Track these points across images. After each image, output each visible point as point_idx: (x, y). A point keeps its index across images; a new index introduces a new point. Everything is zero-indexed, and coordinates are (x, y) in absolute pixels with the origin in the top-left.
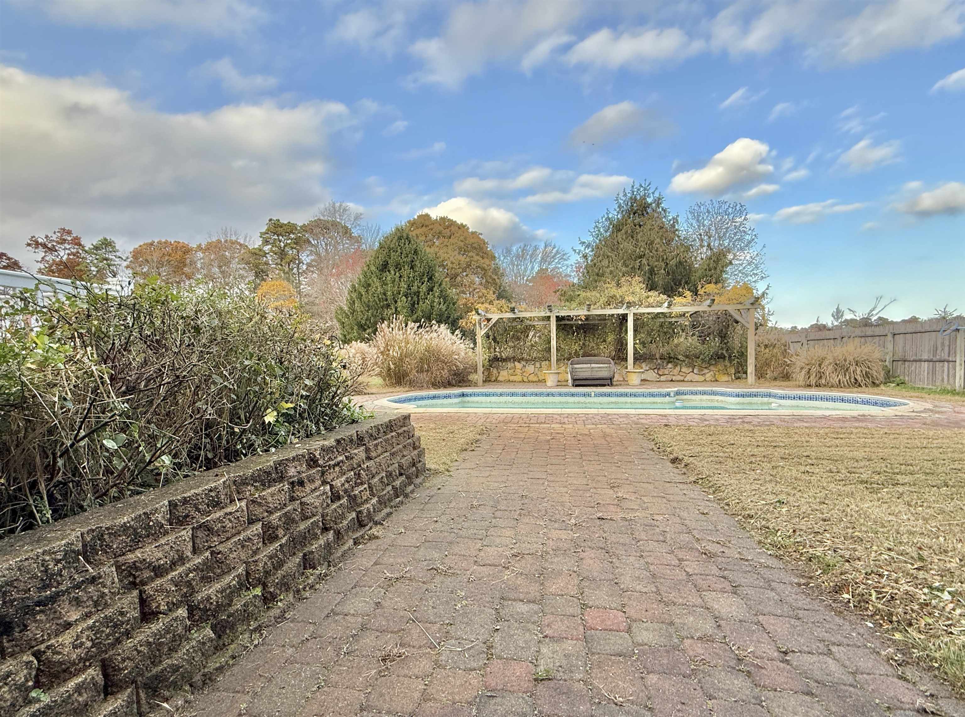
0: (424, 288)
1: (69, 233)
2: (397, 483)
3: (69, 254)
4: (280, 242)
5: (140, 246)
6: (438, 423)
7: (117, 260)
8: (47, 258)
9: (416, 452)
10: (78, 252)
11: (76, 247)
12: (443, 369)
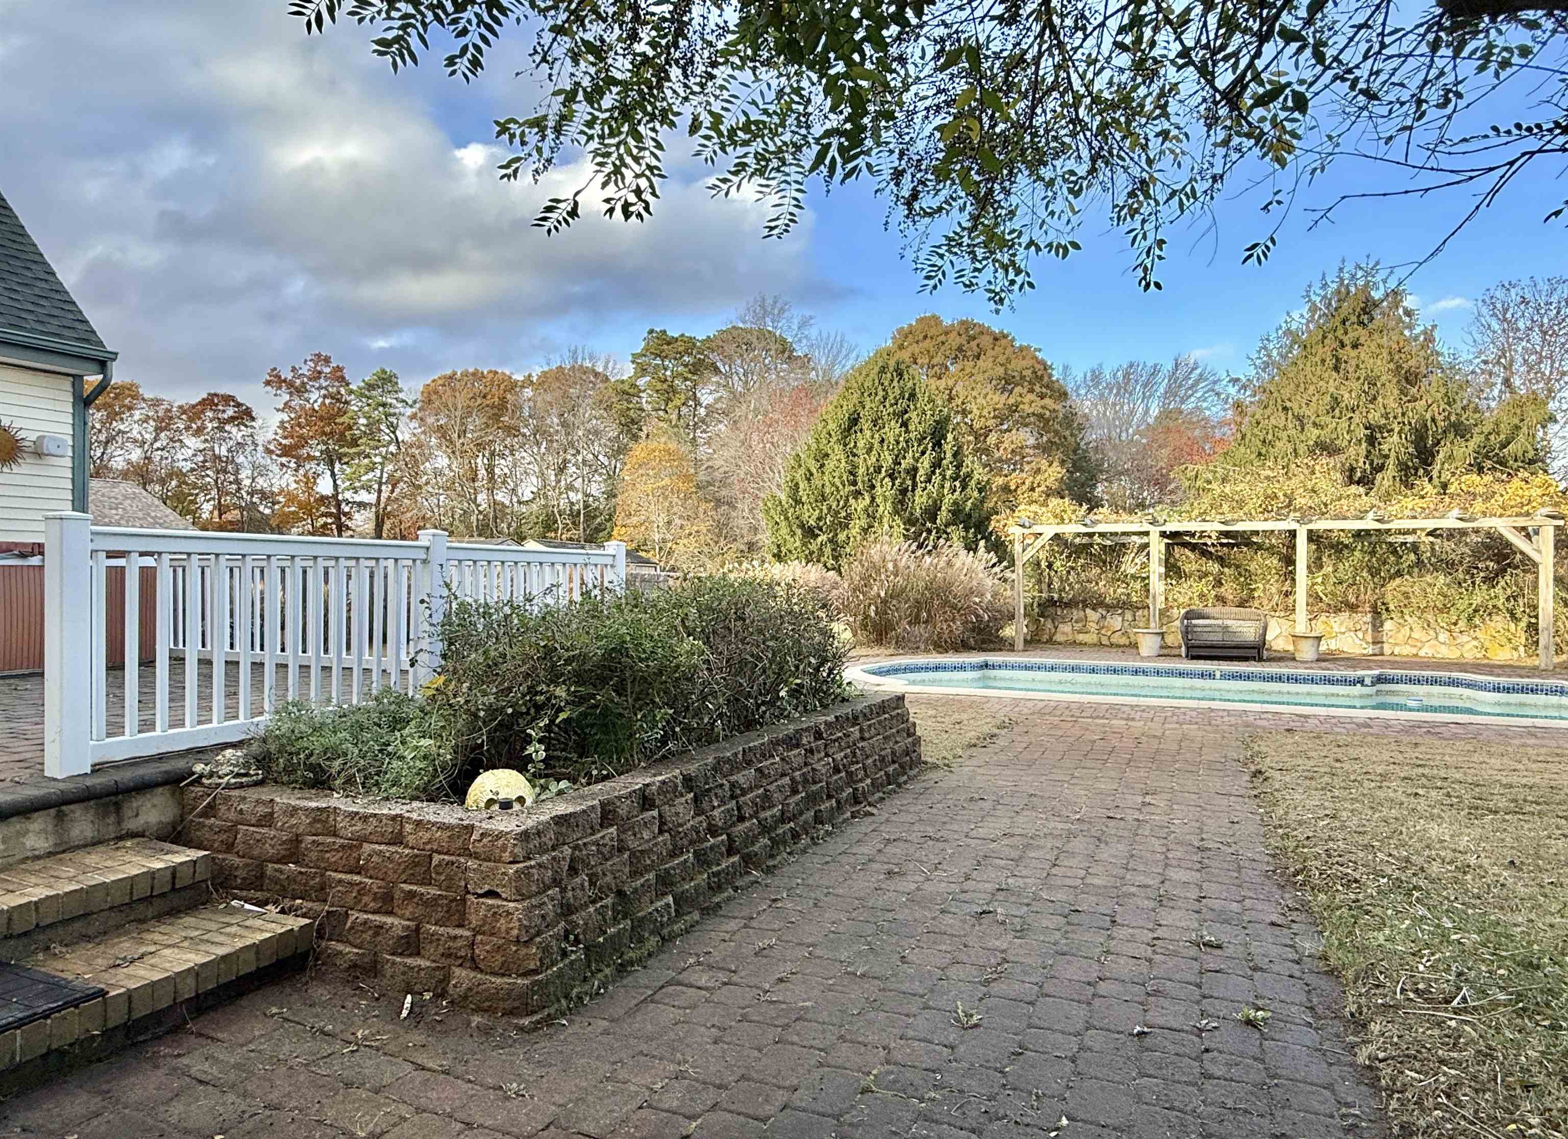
0: (925, 464)
1: (327, 360)
2: (891, 769)
3: (325, 397)
4: (666, 369)
5: (434, 381)
6: (940, 709)
7: (399, 405)
8: (293, 404)
9: (910, 740)
10: (339, 392)
11: (337, 384)
12: (953, 620)
